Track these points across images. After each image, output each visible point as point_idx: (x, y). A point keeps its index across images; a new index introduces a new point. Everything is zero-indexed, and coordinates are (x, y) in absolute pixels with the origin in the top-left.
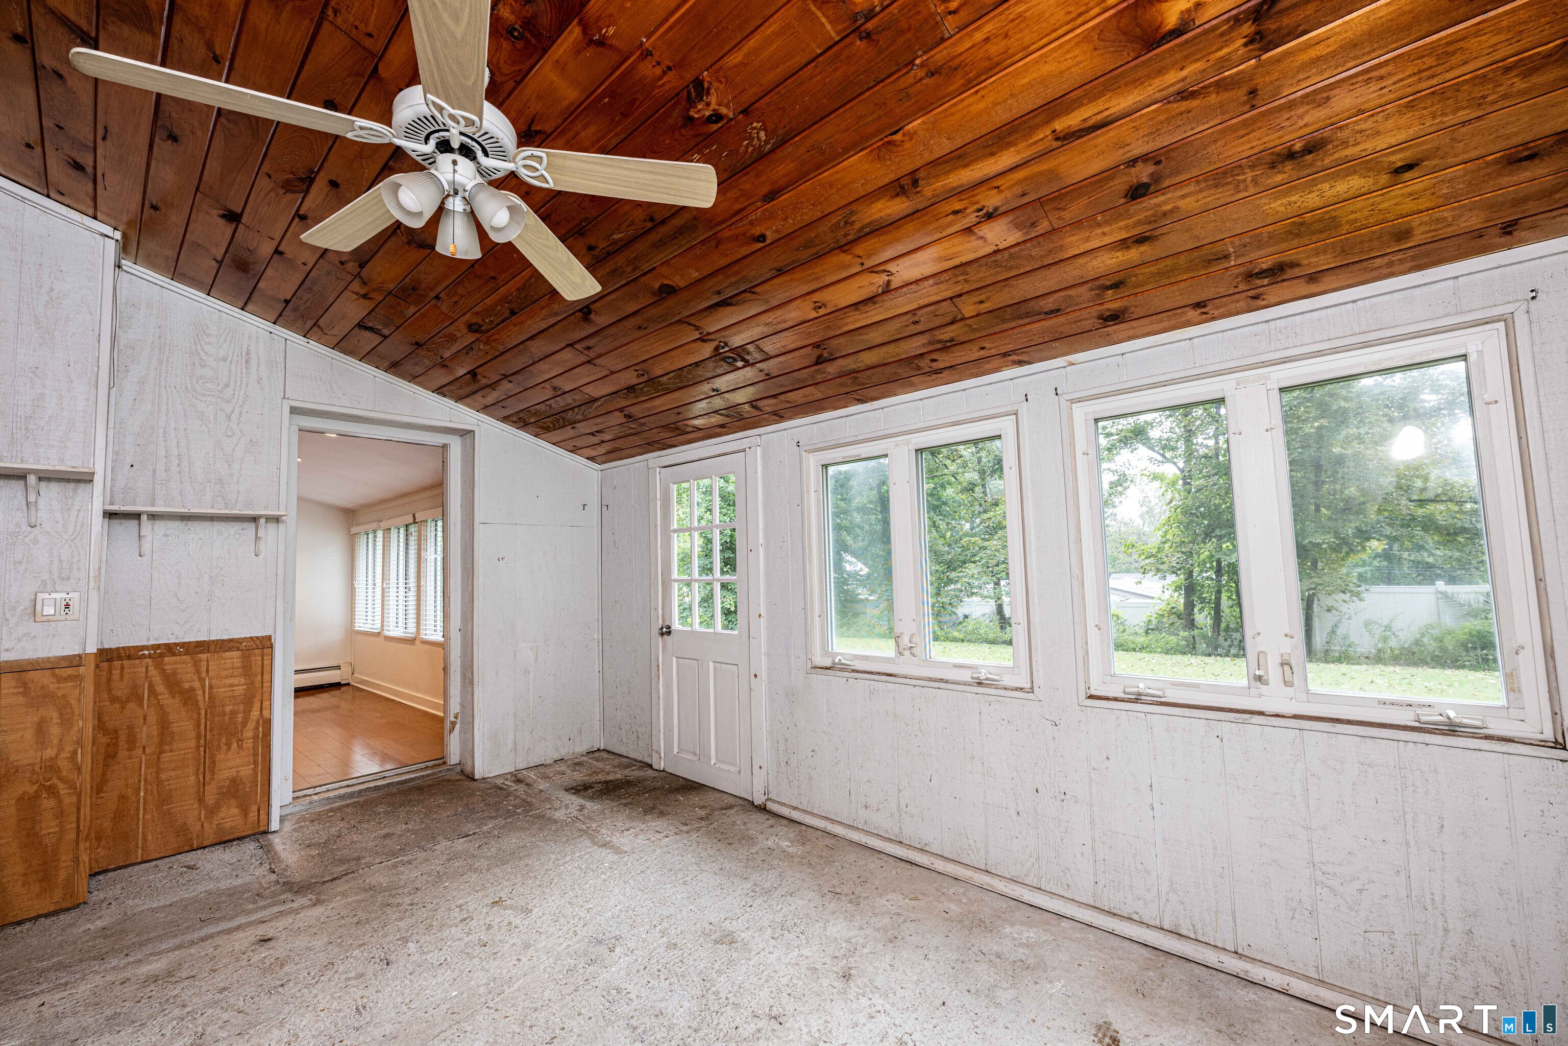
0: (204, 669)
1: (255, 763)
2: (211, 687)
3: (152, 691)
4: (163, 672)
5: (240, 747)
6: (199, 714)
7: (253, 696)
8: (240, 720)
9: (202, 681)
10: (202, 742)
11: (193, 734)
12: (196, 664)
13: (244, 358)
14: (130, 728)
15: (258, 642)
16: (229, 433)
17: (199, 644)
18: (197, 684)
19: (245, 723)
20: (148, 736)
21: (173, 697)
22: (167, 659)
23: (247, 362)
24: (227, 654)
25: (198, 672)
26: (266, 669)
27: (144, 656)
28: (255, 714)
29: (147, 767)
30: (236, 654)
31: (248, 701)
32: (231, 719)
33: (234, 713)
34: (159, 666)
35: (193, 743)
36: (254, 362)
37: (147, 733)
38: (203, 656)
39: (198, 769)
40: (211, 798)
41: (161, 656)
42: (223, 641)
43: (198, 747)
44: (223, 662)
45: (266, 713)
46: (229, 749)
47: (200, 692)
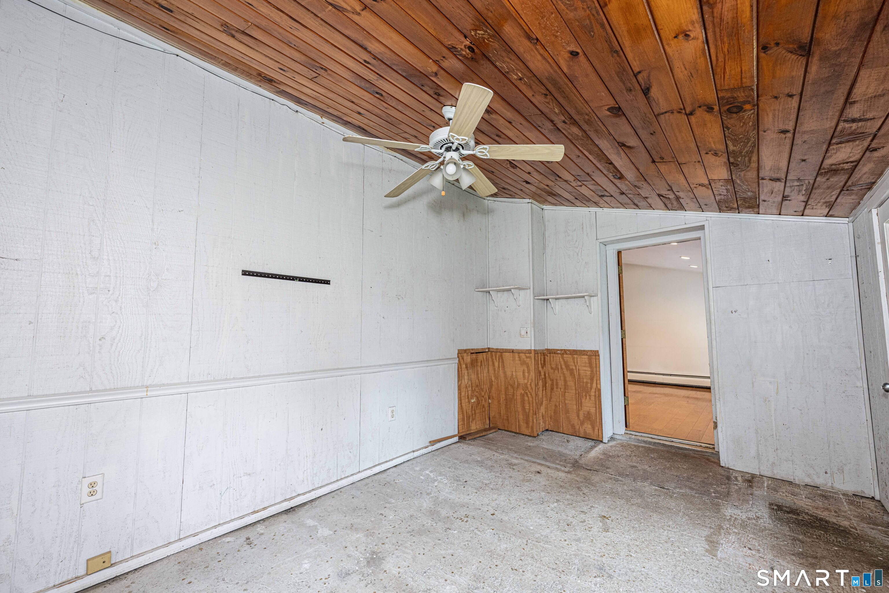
0: (576, 361)
1: (596, 408)
2: (579, 370)
3: (562, 368)
4: (564, 360)
5: (590, 399)
6: (575, 380)
7: (593, 377)
8: (589, 386)
9: (576, 366)
10: (577, 392)
11: (574, 388)
12: (573, 359)
13: (581, 227)
14: (556, 380)
15: (594, 353)
16: (578, 261)
17: (574, 351)
18: (574, 368)
19: (591, 388)
20: (561, 384)
21: (567, 371)
22: (564, 355)
23: (582, 228)
24: (583, 356)
25: (574, 363)
26: (598, 365)
27: (558, 354)
28: (594, 385)
29: (562, 397)
30: (586, 357)
31: (592, 379)
32: (586, 385)
33: (587, 383)
34: (563, 358)
35: (574, 392)
36: (585, 229)
37: (561, 383)
38: (575, 356)
39: (577, 403)
40: (581, 417)
41: (563, 354)
42: (582, 350)
43: (576, 394)
44: (582, 359)
45: (598, 386)
46: (586, 398)
47: (575, 371)
